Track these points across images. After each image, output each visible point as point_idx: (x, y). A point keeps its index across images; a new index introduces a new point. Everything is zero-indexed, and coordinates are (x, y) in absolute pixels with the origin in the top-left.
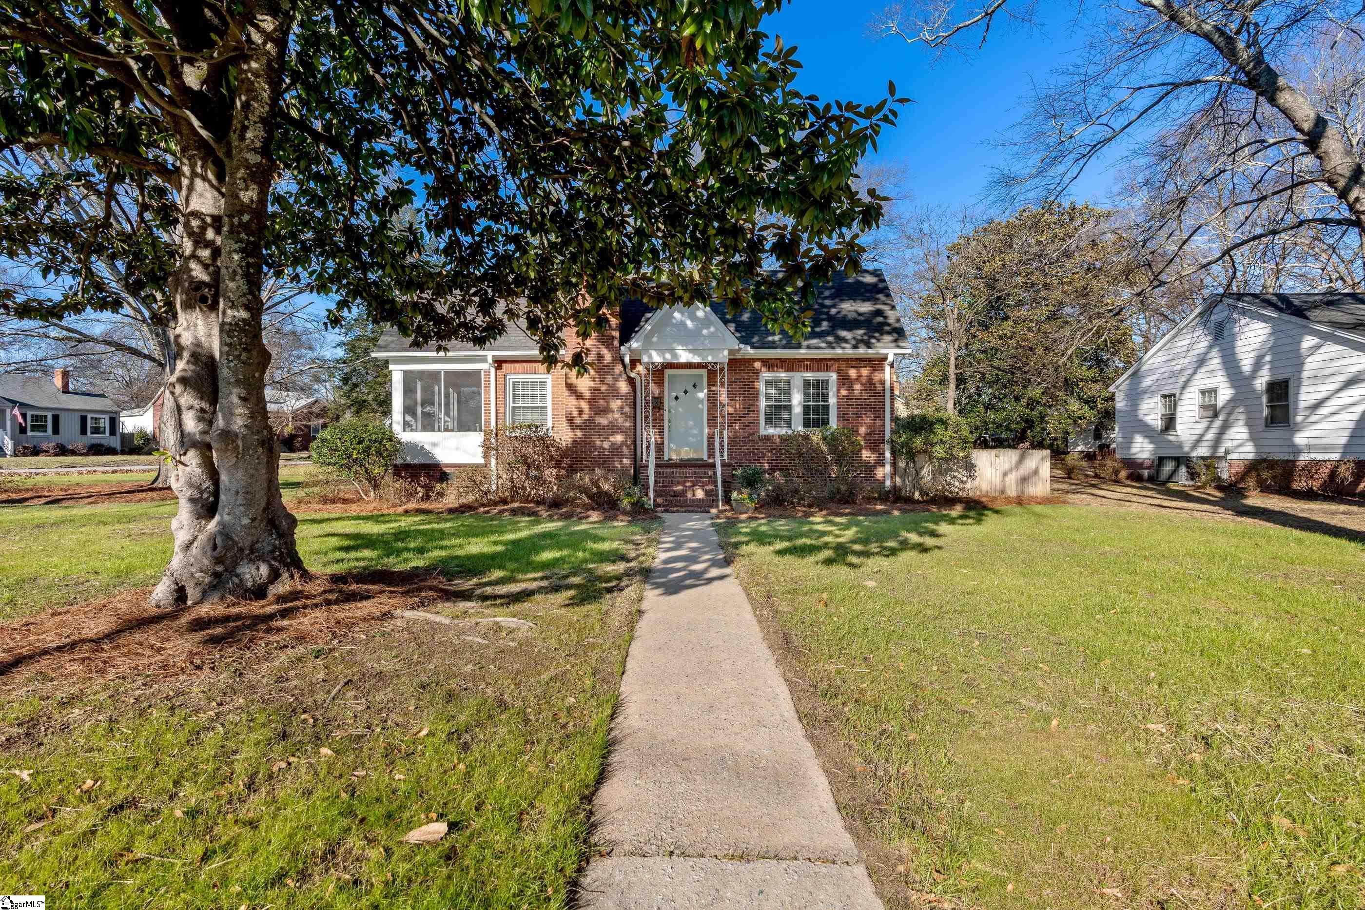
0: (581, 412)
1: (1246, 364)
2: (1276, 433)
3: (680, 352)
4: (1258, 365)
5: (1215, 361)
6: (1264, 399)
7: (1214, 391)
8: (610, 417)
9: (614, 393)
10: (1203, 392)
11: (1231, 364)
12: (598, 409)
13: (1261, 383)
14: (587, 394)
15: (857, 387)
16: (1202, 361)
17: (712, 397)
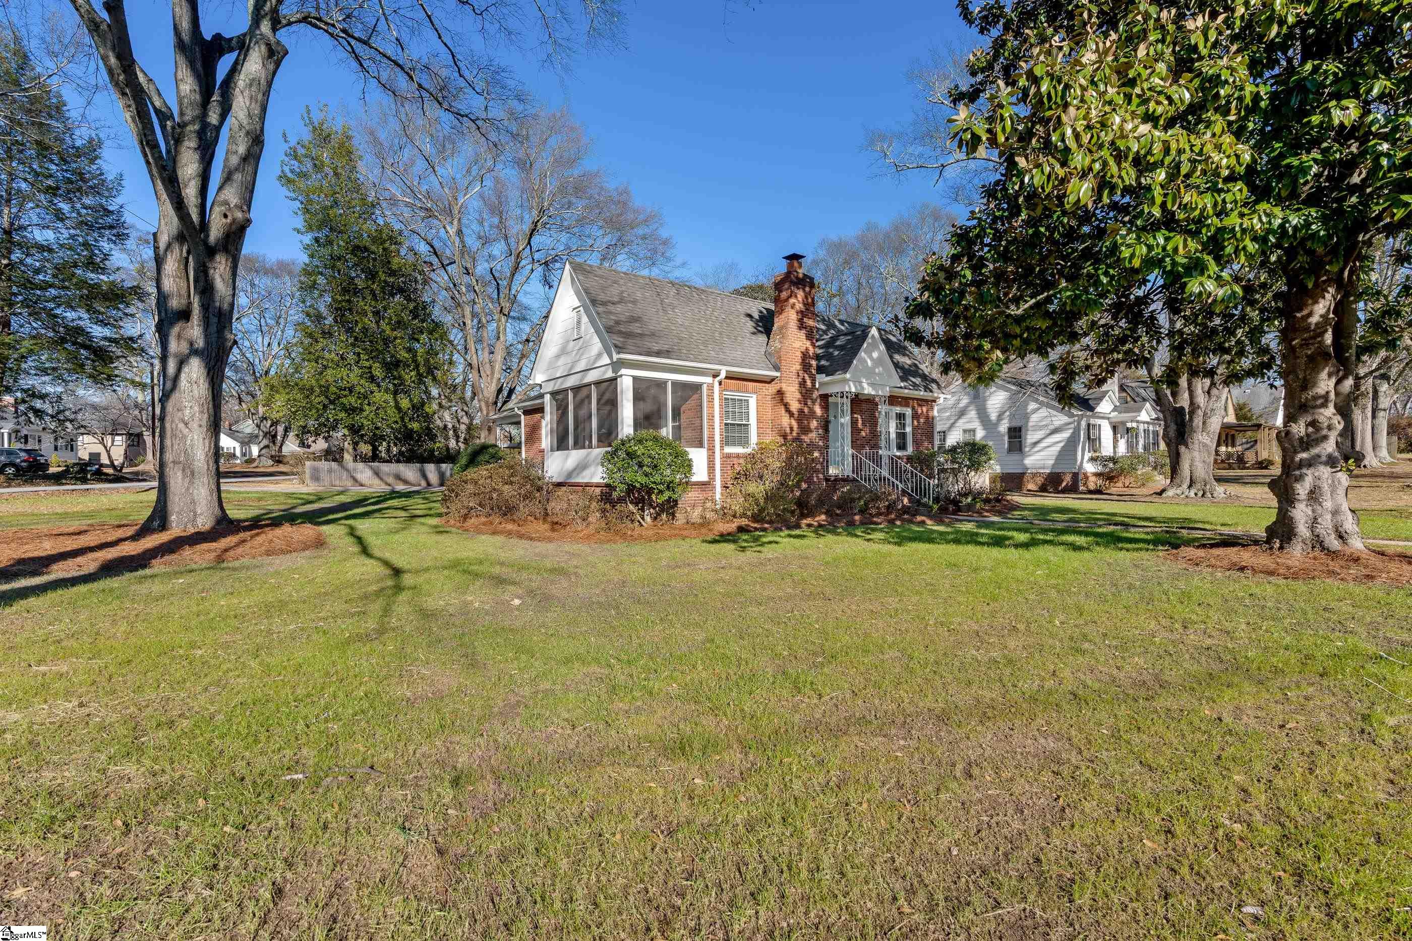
0: (791, 429)
1: (993, 417)
2: (1015, 457)
3: (865, 385)
4: (1000, 417)
5: (972, 414)
6: (1006, 438)
7: (974, 431)
8: (810, 435)
9: (812, 412)
10: (965, 431)
11: (983, 416)
12: (805, 430)
13: (1004, 427)
14: (796, 413)
15: (922, 420)
16: (962, 413)
17: (854, 422)
